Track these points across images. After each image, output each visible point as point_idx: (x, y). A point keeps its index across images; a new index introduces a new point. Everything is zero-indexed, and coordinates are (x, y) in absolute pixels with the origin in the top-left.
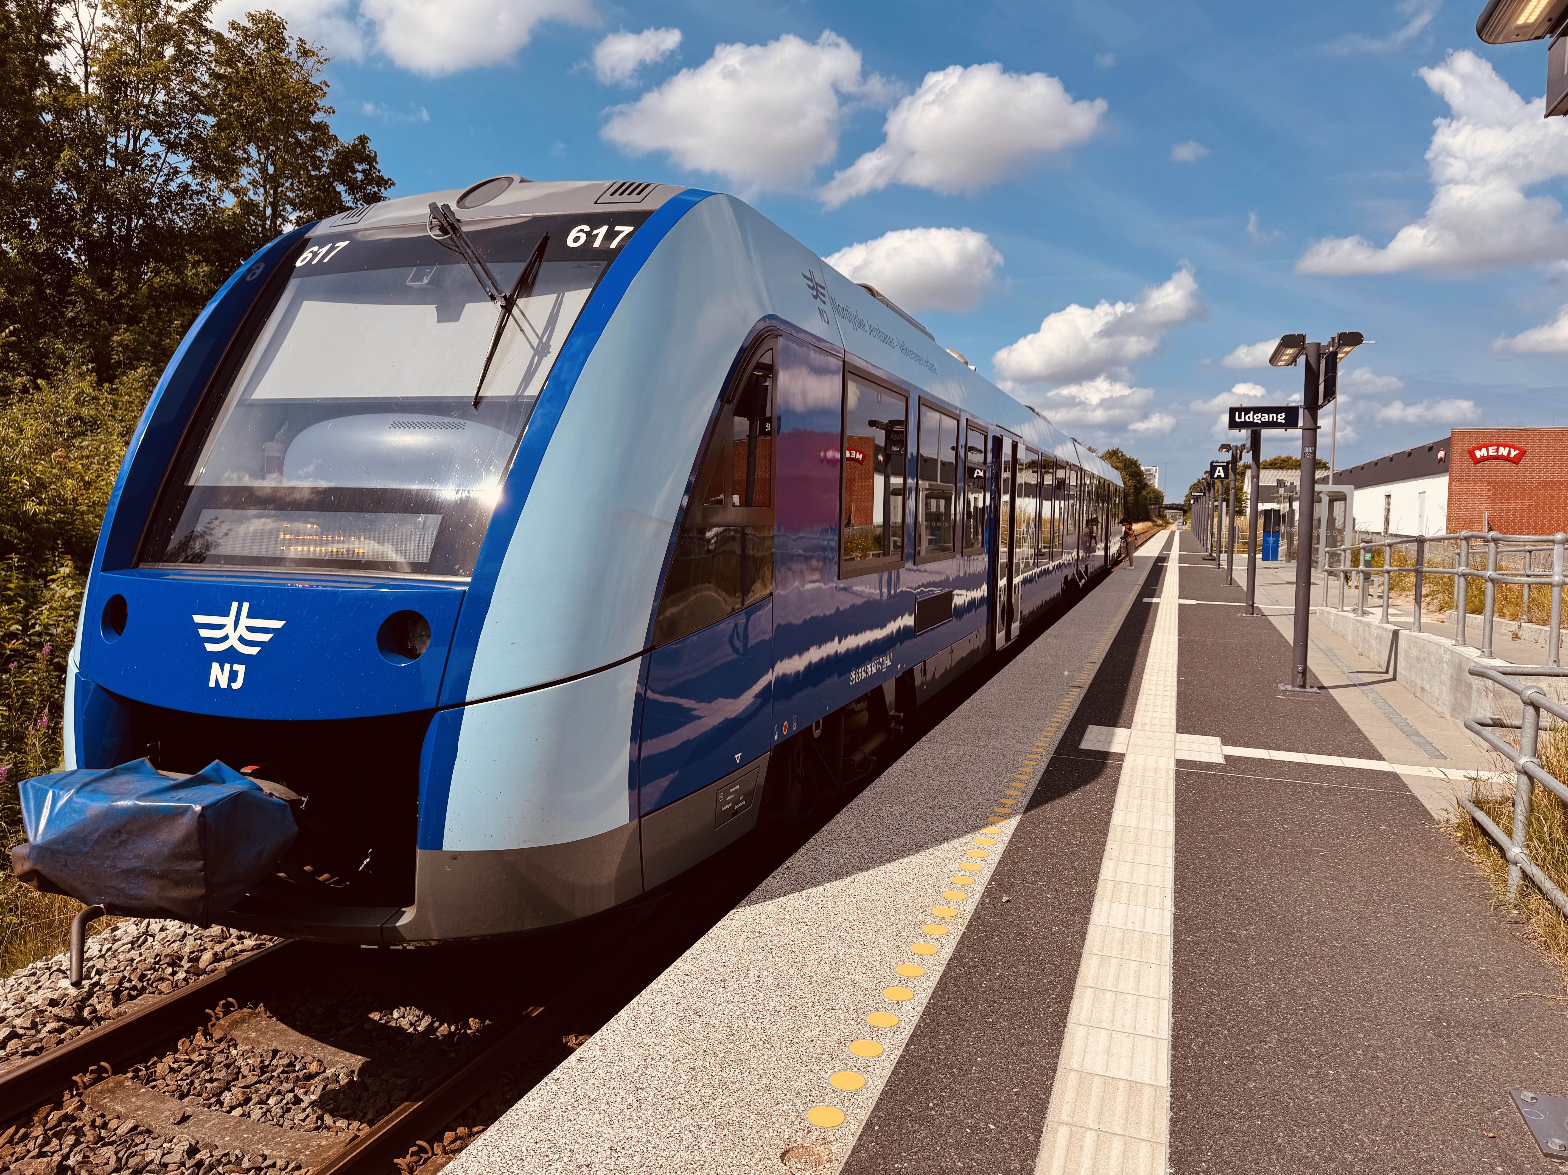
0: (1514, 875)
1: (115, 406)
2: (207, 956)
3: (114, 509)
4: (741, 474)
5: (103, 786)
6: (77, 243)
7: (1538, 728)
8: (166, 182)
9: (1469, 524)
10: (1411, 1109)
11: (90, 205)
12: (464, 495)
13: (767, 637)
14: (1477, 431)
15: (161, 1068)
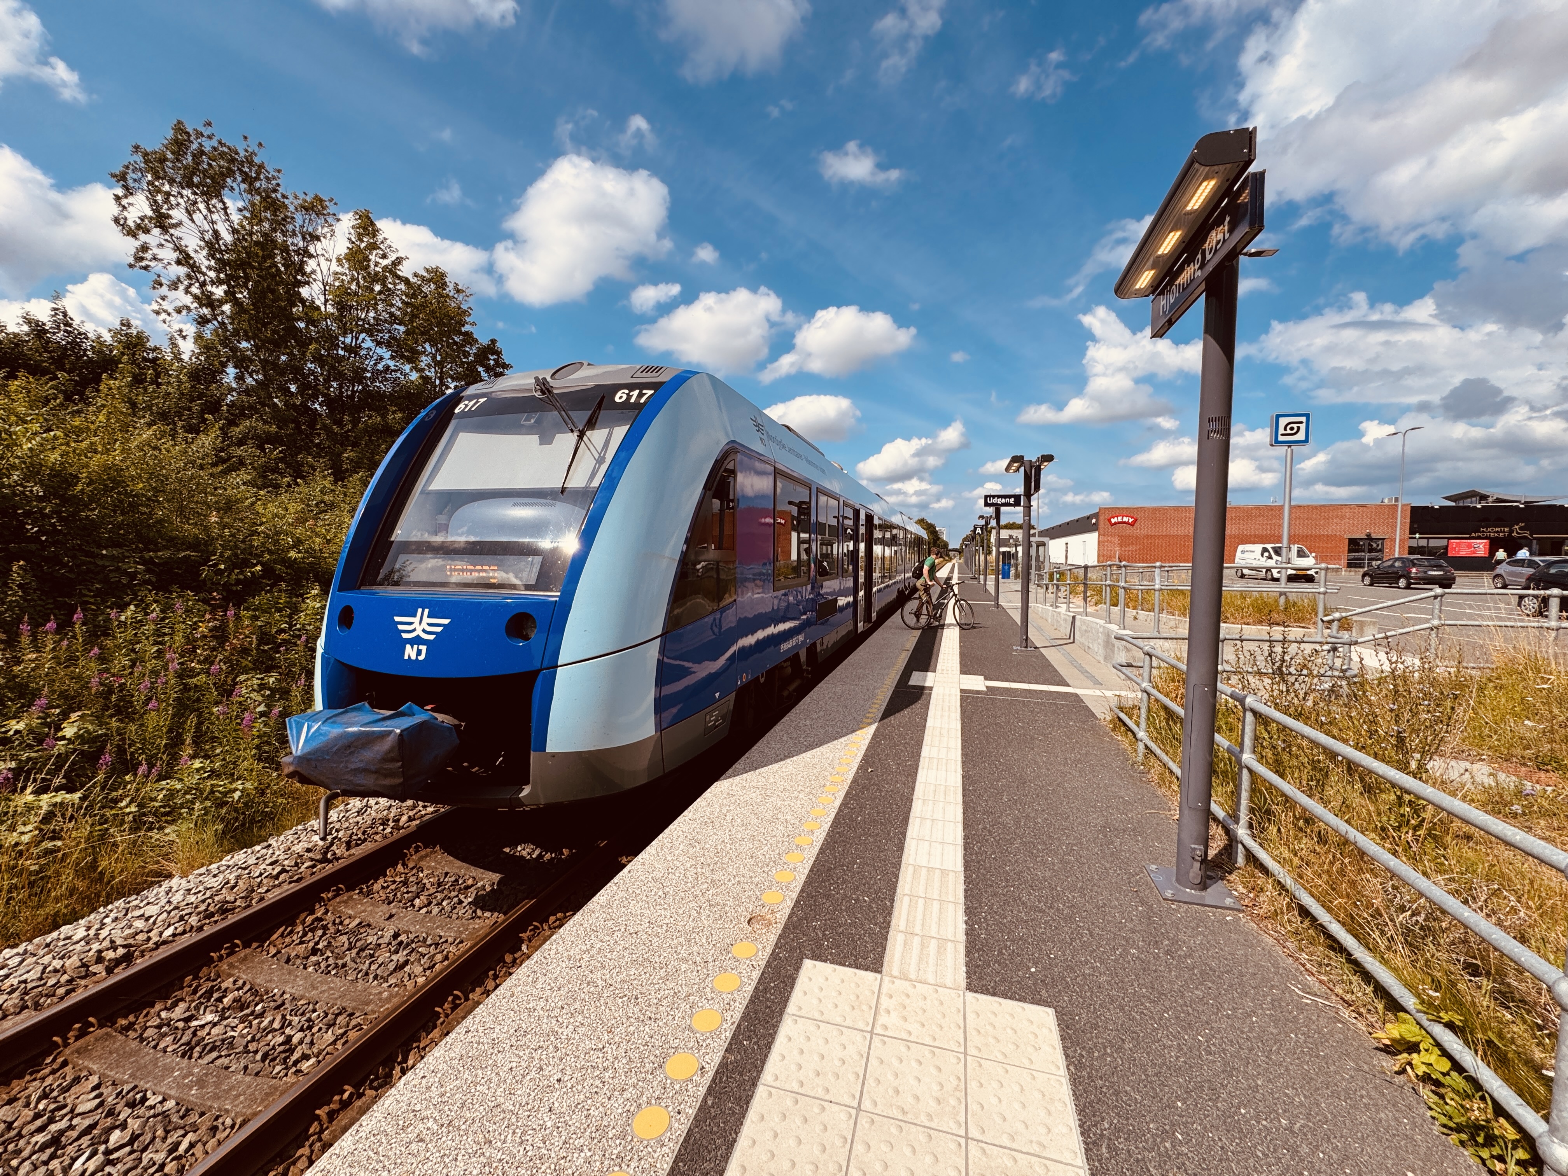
0: (1141, 746)
1: (345, 495)
2: (404, 818)
3: (345, 555)
4: (716, 532)
5: (338, 719)
6: (321, 399)
7: (1151, 667)
8: (375, 364)
9: (1110, 558)
10: (1092, 878)
11: (329, 376)
12: (555, 545)
13: (733, 625)
14: (1112, 509)
15: (376, 887)
